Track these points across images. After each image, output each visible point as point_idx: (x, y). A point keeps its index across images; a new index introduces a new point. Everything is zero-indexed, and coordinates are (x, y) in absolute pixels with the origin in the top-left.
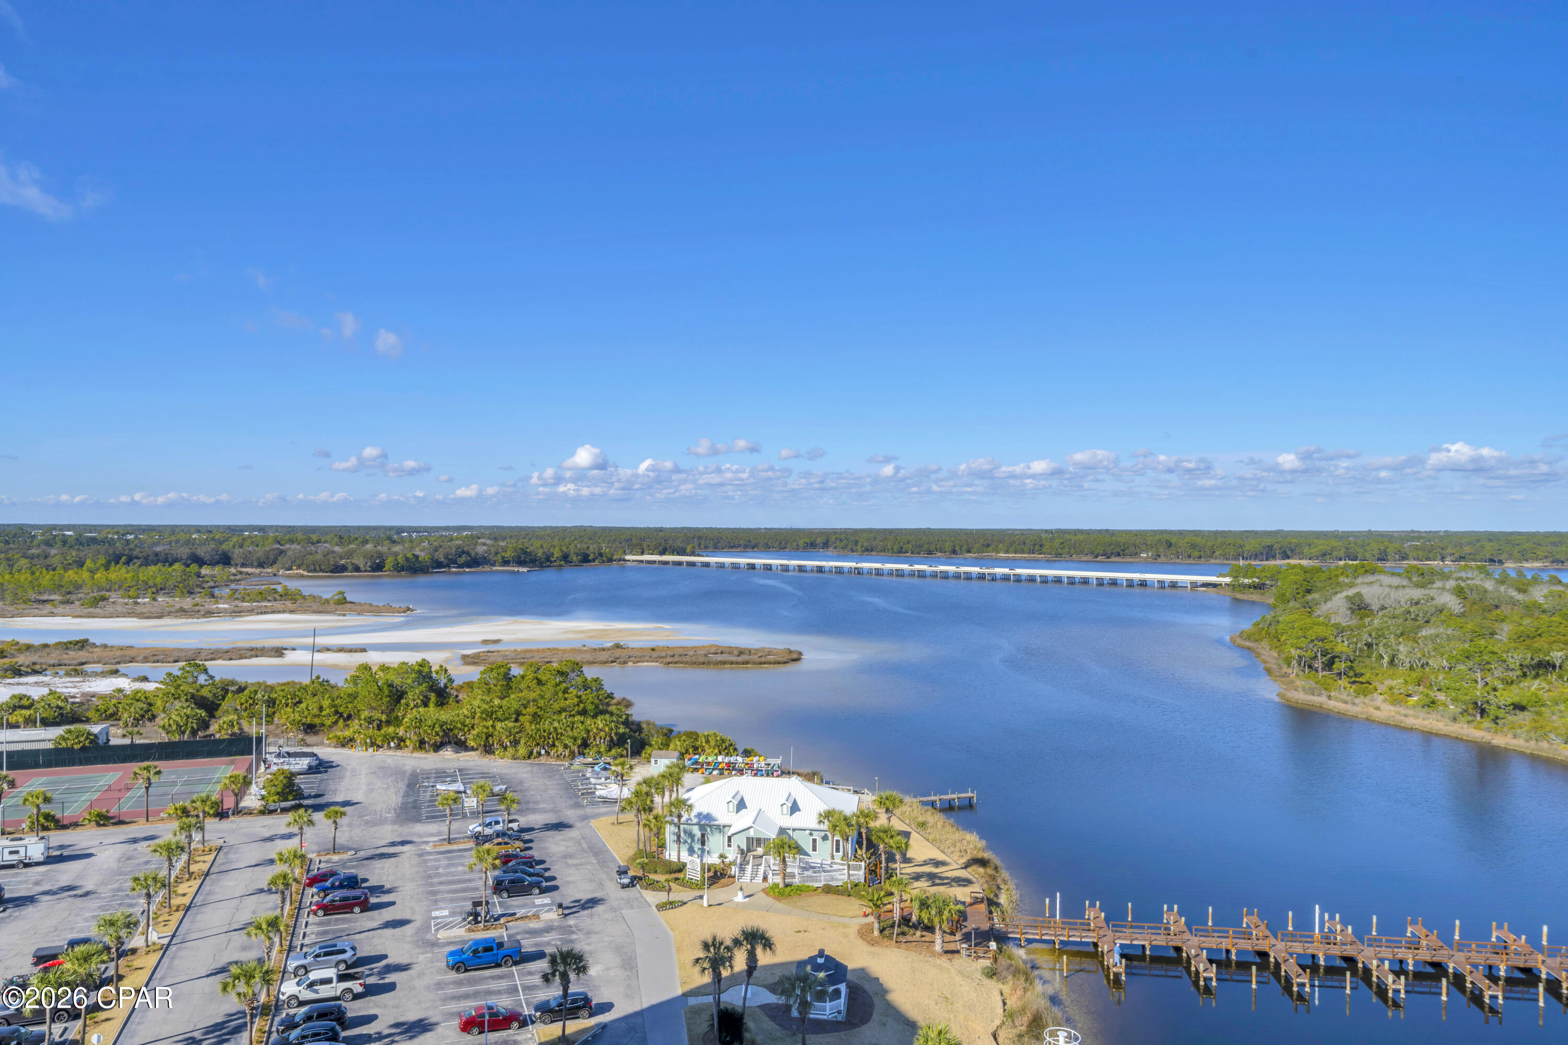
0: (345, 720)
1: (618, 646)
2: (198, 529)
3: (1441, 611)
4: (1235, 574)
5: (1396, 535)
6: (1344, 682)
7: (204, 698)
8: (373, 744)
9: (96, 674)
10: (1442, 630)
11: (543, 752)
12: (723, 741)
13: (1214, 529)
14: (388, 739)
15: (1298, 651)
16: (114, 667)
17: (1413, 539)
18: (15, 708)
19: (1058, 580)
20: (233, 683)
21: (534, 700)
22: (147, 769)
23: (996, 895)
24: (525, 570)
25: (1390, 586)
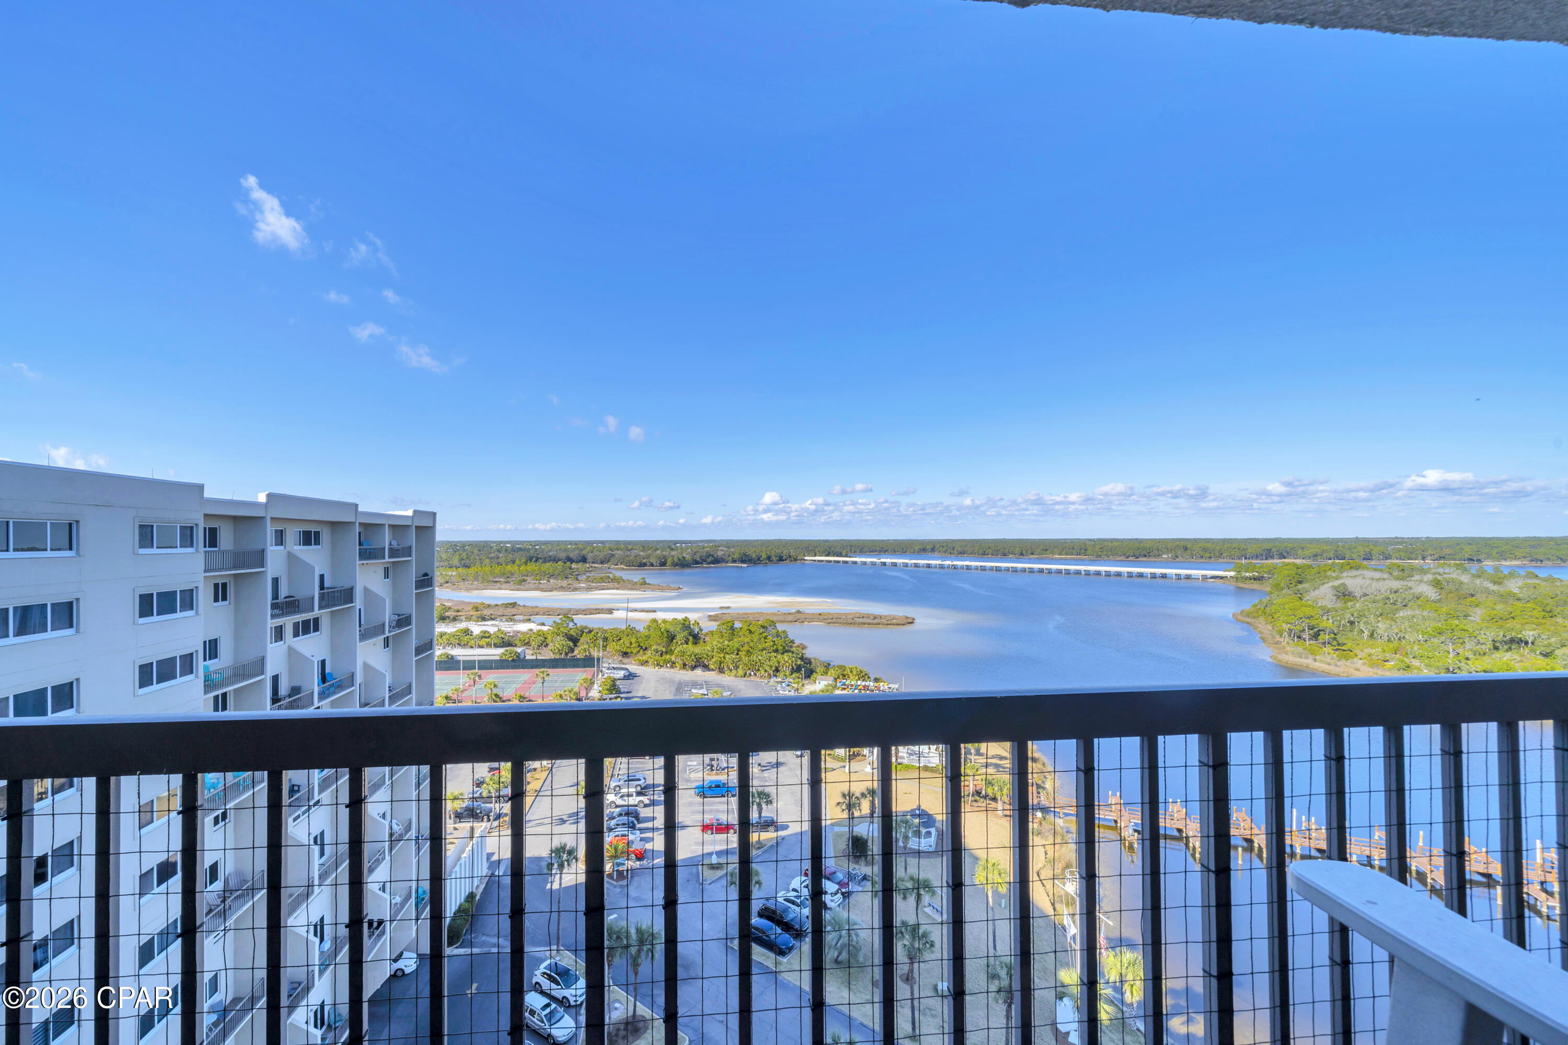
0: (644, 650)
1: (799, 612)
2: (571, 543)
3: (1418, 598)
4: (1238, 570)
5: (1381, 540)
6: (1328, 649)
7: (572, 635)
8: (658, 665)
9: (520, 621)
10: (1417, 612)
11: (752, 673)
12: (861, 672)
13: (1223, 537)
14: (666, 662)
15: (1289, 625)
16: (528, 617)
17: (1397, 543)
18: (482, 637)
19: (1098, 573)
20: (586, 628)
21: (748, 643)
22: (543, 672)
23: (1043, 782)
24: (745, 565)
25: (1372, 579)
